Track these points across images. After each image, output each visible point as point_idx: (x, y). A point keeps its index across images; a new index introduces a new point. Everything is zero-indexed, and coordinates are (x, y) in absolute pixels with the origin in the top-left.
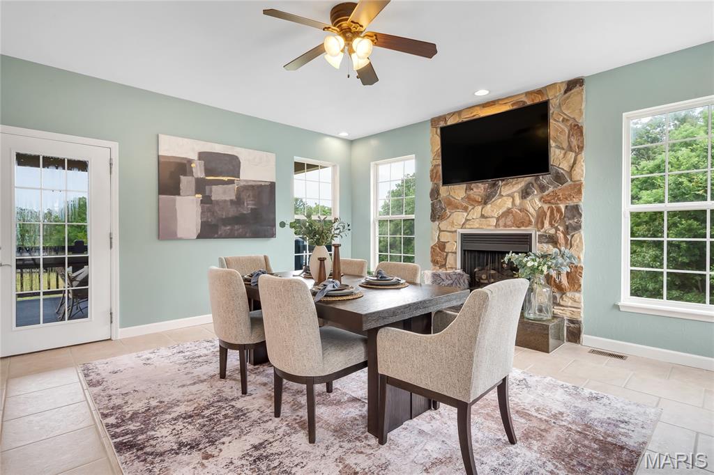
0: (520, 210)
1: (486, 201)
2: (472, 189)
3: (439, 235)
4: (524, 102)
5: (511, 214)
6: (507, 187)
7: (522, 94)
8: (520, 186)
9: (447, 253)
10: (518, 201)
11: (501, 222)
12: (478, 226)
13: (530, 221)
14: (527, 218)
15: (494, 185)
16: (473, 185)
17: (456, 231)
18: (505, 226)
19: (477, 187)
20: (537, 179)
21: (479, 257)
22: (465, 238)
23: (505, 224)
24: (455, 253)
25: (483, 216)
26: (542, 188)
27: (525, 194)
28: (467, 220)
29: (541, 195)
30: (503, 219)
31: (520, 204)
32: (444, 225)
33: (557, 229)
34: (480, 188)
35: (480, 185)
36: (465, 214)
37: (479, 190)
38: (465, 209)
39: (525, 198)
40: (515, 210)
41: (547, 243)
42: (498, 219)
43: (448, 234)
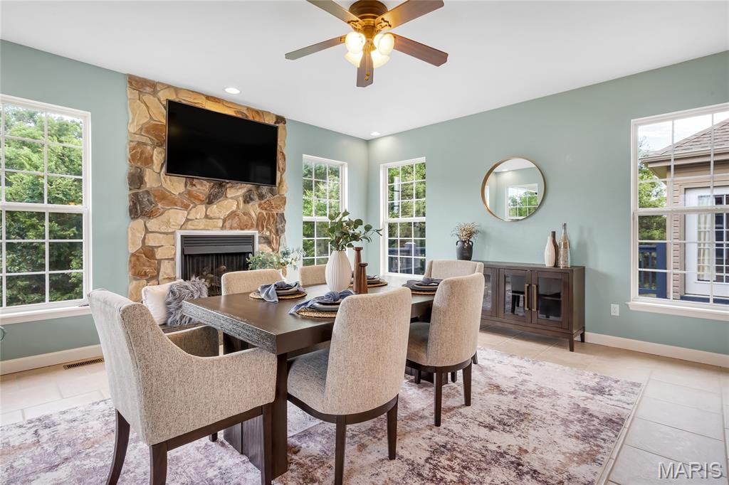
0: (244, 214)
1: (210, 201)
2: (195, 185)
3: (144, 238)
4: (247, 116)
5: (237, 217)
6: (232, 190)
7: (244, 106)
8: (243, 191)
9: (159, 261)
10: (242, 205)
11: (227, 224)
12: (203, 227)
13: (252, 224)
14: (250, 222)
15: (221, 185)
16: (195, 181)
17: (173, 233)
18: (231, 228)
19: (202, 184)
20: (258, 187)
21: (203, 261)
22: (186, 240)
23: (231, 225)
24: (173, 259)
25: (207, 217)
26: (261, 197)
27: (248, 199)
28: (188, 220)
29: (259, 202)
30: (230, 221)
31: (243, 208)
32: (153, 224)
33: (271, 232)
34: (203, 187)
35: (205, 182)
36: (186, 212)
37: (204, 188)
38: (186, 207)
39: (248, 203)
40: (239, 212)
41: (264, 243)
42: (224, 221)
43: (161, 236)
